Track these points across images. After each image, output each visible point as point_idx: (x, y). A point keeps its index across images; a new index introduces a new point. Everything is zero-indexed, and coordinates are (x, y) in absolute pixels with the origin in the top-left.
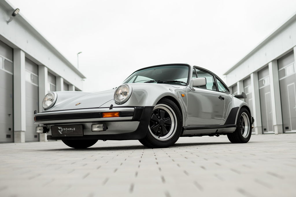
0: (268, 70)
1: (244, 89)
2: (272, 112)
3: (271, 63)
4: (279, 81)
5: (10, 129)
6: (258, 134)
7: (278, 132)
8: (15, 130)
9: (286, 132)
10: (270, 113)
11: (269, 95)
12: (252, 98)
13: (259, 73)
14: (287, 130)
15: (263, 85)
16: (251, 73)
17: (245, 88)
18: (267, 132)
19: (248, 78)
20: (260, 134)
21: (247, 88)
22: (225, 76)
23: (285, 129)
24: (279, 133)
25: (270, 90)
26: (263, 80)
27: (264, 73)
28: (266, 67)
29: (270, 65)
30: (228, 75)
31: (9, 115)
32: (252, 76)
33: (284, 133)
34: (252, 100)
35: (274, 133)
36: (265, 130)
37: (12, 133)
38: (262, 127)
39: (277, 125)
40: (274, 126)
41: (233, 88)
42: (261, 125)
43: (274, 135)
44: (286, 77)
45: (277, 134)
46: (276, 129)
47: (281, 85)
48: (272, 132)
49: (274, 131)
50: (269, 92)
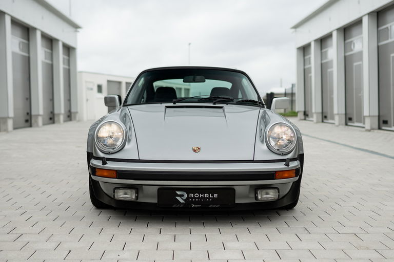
0: (361, 27)
1: (321, 53)
2: (363, 93)
3: (367, 17)
4: (378, 46)
6: (339, 125)
7: (371, 127)
9: (383, 128)
10: (360, 95)
11: (360, 68)
12: (332, 67)
13: (346, 31)
14: (385, 125)
15: (352, 50)
16: (334, 30)
17: (323, 51)
18: (354, 123)
19: (329, 36)
20: (342, 125)
22: (294, 30)
23: (383, 122)
24: (372, 129)
25: (361, 59)
26: (352, 41)
27: (355, 31)
28: (359, 22)
29: (365, 21)
30: (299, 29)
32: (335, 34)
33: (380, 128)
34: (332, 72)
35: (364, 127)
38: (346, 114)
39: (369, 116)
40: (364, 117)
41: (304, 49)
42: (344, 112)
43: (363, 129)
44: (390, 40)
45: (369, 131)
46: (368, 121)
47: (381, 53)
48: (361, 125)
49: (364, 124)
50: (361, 63)
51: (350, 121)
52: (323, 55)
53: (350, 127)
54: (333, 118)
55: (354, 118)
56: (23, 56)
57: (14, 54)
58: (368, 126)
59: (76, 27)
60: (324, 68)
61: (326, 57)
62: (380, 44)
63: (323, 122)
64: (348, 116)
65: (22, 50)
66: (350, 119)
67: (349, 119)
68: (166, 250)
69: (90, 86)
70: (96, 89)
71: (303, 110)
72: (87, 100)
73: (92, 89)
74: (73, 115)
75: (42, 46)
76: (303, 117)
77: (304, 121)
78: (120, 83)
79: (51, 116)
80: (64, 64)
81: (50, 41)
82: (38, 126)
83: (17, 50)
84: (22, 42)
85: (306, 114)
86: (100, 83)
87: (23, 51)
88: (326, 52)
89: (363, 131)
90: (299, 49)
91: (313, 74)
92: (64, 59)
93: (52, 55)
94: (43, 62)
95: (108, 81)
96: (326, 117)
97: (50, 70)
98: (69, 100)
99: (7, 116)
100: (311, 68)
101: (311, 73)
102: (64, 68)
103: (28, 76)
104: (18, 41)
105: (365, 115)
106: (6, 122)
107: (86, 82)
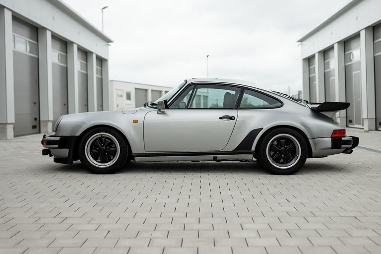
1: (324, 63)
2: (362, 99)
4: (374, 57)
5: (36, 119)
7: (369, 128)
8: (41, 119)
9: (380, 129)
11: (359, 75)
12: (334, 76)
13: (346, 43)
15: (351, 61)
17: (326, 61)
19: (331, 48)
21: (328, 62)
22: (300, 43)
23: (379, 124)
24: (370, 130)
25: (360, 69)
26: (351, 53)
27: (354, 44)
28: (357, 36)
29: (363, 34)
30: (304, 43)
31: (35, 103)
32: (336, 46)
33: (377, 130)
34: (334, 79)
35: (363, 129)
36: (351, 121)
37: (38, 123)
38: (347, 117)
39: (367, 118)
40: (363, 119)
41: (309, 60)
42: (345, 116)
43: (363, 131)
45: (368, 132)
46: (366, 123)
47: (377, 63)
48: (360, 126)
49: (363, 126)
50: (359, 71)
51: (351, 123)
52: (326, 65)
53: (351, 129)
55: (354, 121)
56: (62, 67)
57: (53, 64)
58: (366, 128)
59: (108, 41)
60: (326, 77)
61: (329, 67)
62: (376, 55)
64: (348, 119)
65: (60, 61)
68: (192, 230)
69: (120, 93)
70: (125, 96)
72: (117, 106)
73: (121, 96)
75: (78, 58)
78: (146, 90)
80: (97, 74)
81: (85, 54)
83: (56, 61)
84: (61, 54)
86: (128, 91)
87: (61, 63)
89: (362, 132)
90: (304, 60)
91: (317, 82)
92: (97, 69)
93: (87, 65)
94: (79, 72)
95: (136, 89)
97: (85, 78)
99: (47, 120)
100: (315, 76)
101: (315, 81)
102: (97, 77)
103: (66, 84)
104: (57, 54)
105: (363, 117)
106: (46, 125)
107: (116, 89)
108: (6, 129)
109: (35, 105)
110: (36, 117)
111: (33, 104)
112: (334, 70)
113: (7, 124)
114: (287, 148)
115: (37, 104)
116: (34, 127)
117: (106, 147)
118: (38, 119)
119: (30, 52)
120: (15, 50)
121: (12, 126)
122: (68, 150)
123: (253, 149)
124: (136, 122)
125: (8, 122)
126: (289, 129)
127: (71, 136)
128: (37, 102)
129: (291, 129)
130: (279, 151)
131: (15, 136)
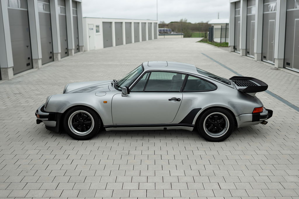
4: (286, 11)
6: (257, 60)
7: (278, 66)
8: (33, 58)
9: (287, 68)
11: (273, 24)
12: (254, 20)
14: (288, 66)
15: (268, 11)
18: (267, 60)
20: (259, 60)
23: (286, 64)
24: (279, 68)
25: (275, 18)
26: (269, 4)
33: (284, 67)
34: (254, 23)
35: (274, 65)
37: (31, 61)
39: (278, 59)
41: (236, 4)
42: (261, 52)
43: (273, 67)
44: (295, 9)
45: (277, 69)
46: (277, 62)
47: (288, 17)
48: (272, 63)
49: (274, 62)
50: (274, 20)
51: (265, 59)
52: (248, 10)
53: (265, 63)
54: (253, 54)
55: (268, 57)
56: (46, 14)
57: (40, 14)
58: (276, 66)
60: (248, 19)
61: (250, 13)
62: (288, 10)
63: (246, 55)
66: (265, 57)
67: (263, 57)
69: (91, 27)
70: (95, 29)
71: (234, 45)
72: (90, 37)
73: (92, 29)
74: (80, 47)
75: (58, 5)
76: (233, 50)
77: (234, 53)
78: (111, 23)
79: (66, 51)
80: (73, 14)
81: (64, 0)
82: (58, 60)
83: (42, 11)
84: (45, 4)
85: (235, 48)
86: (98, 24)
87: (46, 11)
88: (250, 9)
90: (232, 3)
91: (241, 22)
92: (73, 10)
93: (65, 9)
94: (59, 15)
95: (103, 22)
96: (248, 53)
97: (64, 19)
98: (77, 38)
99: (38, 58)
100: (239, 17)
101: (240, 21)
102: (73, 17)
103: (50, 27)
104: (42, 4)
105: (275, 58)
106: (37, 62)
107: (88, 24)
108: (7, 72)
109: (28, 48)
110: (28, 57)
111: (27, 47)
112: (254, 15)
113: (8, 68)
114: (219, 122)
115: (29, 47)
116: (28, 65)
117: (84, 121)
118: (31, 58)
119: (21, 8)
120: (9, 8)
121: (12, 69)
122: (56, 122)
123: (194, 123)
124: (105, 102)
125: (9, 67)
126: (221, 109)
127: (57, 113)
128: (29, 45)
129: (223, 109)
130: (213, 124)
131: (14, 74)
